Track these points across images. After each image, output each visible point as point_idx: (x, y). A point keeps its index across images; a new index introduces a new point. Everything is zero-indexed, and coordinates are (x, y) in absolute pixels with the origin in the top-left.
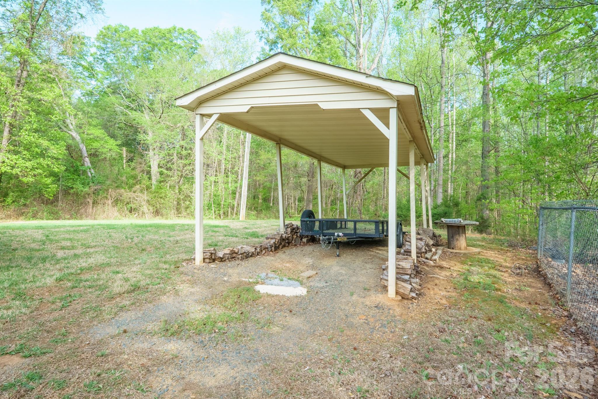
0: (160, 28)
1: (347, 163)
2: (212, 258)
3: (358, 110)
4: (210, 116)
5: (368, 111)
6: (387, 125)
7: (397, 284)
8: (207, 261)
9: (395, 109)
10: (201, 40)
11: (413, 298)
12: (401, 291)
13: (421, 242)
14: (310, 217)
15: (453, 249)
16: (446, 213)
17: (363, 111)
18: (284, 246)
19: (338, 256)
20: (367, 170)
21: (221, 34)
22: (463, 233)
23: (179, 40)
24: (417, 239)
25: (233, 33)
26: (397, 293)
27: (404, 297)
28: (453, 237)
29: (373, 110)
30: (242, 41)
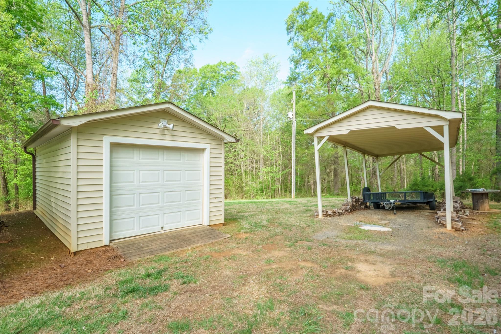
0: (211, 64)
1: (379, 153)
2: (326, 215)
3: (422, 128)
4: (323, 137)
5: (429, 128)
6: (442, 135)
7: (452, 223)
8: (325, 216)
9: (447, 126)
10: (239, 68)
11: (463, 230)
12: (455, 226)
13: (456, 204)
14: (368, 191)
15: (478, 210)
16: (461, 187)
17: (426, 128)
18: (354, 210)
19: (395, 214)
20: (398, 156)
21: (254, 61)
22: (486, 198)
23: (223, 71)
24: (453, 202)
25: (262, 58)
26: (452, 228)
27: (457, 230)
28: (477, 201)
29: (432, 127)
30: (269, 64)
